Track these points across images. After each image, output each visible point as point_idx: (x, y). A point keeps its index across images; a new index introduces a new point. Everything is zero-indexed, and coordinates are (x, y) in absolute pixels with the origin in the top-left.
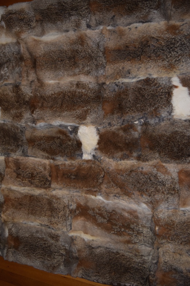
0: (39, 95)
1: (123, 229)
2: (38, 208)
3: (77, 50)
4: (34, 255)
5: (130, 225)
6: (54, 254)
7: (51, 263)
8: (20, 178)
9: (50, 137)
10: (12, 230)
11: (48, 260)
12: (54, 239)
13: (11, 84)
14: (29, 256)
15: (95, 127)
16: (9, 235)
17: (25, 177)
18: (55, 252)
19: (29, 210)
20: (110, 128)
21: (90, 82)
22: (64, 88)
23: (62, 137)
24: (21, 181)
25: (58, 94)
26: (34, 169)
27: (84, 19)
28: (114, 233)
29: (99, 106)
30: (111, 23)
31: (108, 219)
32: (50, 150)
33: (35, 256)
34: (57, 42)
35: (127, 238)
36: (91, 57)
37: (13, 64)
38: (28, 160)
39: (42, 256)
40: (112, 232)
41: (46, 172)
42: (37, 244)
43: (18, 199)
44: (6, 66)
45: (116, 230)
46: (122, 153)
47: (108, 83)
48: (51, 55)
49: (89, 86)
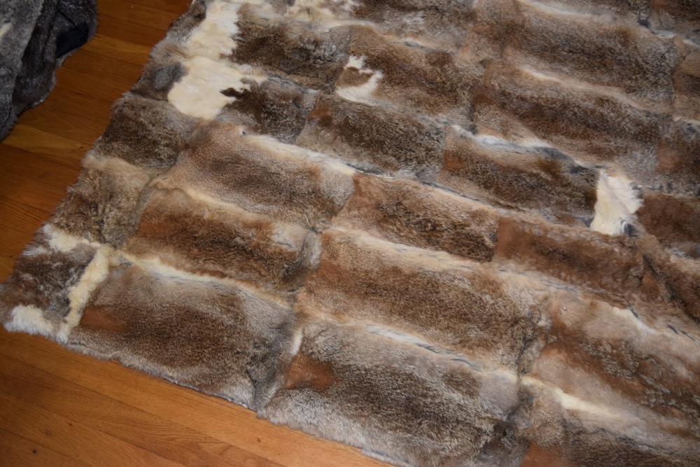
0: (497, 88)
1: (673, 402)
2: (428, 306)
3: (611, 48)
4: (379, 415)
5: (692, 396)
6: (454, 424)
7: (438, 447)
8: (395, 224)
9: (509, 167)
10: (317, 342)
11: (428, 436)
12: (461, 388)
13: (422, 47)
14: (362, 416)
15: (631, 184)
16: (301, 351)
17: (413, 226)
18: (458, 422)
19: (394, 304)
20: (669, 192)
21: (630, 107)
22: (568, 95)
23: (543, 174)
24: (395, 230)
25: (548, 101)
26: (445, 216)
27: (635, 11)
28: (648, 406)
29: (649, 149)
30: (693, 37)
31: (634, 371)
32: (508, 189)
33: (380, 421)
34: (566, 20)
35: (681, 424)
36: (643, 69)
37: (444, 17)
38: (430, 193)
39: (407, 426)
40: (643, 402)
41: (483, 229)
42: (398, 391)
43: (366, 271)
44: (421, 13)
45: (654, 400)
46: (695, 244)
47: (677, 119)
48: (546, 35)
49: (627, 111)
